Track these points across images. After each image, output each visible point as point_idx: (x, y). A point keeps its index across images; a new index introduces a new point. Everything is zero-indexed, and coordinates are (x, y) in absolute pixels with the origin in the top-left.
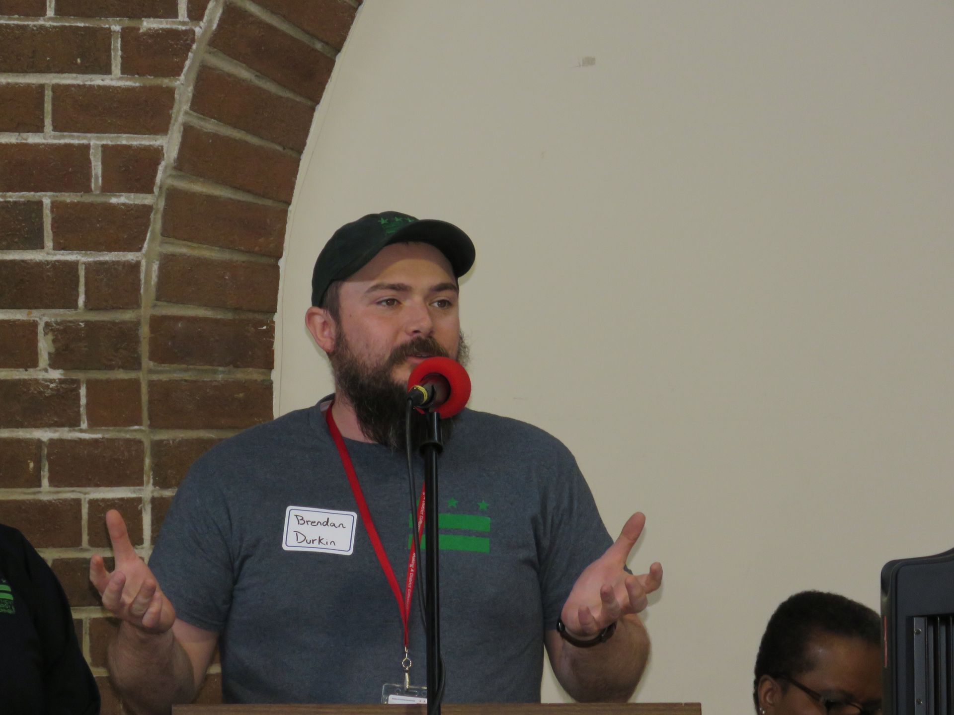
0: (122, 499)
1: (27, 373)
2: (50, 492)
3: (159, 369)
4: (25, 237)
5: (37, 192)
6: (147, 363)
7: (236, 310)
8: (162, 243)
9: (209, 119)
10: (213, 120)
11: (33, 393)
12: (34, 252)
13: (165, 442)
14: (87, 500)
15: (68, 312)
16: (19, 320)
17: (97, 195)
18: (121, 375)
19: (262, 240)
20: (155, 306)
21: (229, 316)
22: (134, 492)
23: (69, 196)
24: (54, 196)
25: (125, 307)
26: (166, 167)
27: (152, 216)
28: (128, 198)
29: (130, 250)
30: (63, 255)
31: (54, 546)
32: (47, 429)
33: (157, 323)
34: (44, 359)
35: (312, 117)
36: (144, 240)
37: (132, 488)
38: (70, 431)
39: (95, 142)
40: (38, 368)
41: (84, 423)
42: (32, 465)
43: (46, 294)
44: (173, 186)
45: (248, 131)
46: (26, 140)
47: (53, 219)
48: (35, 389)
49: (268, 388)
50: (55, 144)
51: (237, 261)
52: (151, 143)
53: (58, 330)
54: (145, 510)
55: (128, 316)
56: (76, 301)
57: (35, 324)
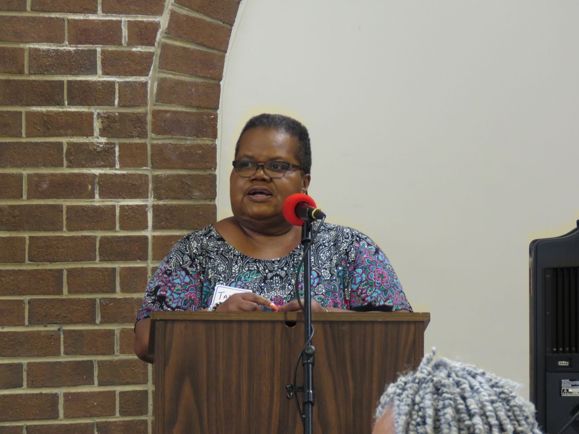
0: (137, 205)
1: (88, 139)
2: (99, 201)
3: (157, 137)
4: (88, 69)
5: (94, 45)
6: (150, 134)
7: (198, 107)
8: (159, 72)
9: (184, 7)
10: (186, 8)
11: (91, 150)
12: (92, 76)
13: (160, 176)
14: (119, 205)
15: (110, 108)
16: (84, 111)
17: (125, 47)
18: (137, 141)
19: (211, 71)
20: (155, 105)
21: (194, 110)
22: (144, 201)
23: (111, 47)
24: (102, 47)
25: (139, 106)
26: (161, 33)
27: (154, 57)
28: (142, 48)
29: (143, 76)
30: (107, 78)
31: (101, 229)
32: (98, 168)
33: (155, 114)
34: (97, 132)
35: (238, 6)
36: (150, 70)
37: (142, 199)
38: (110, 169)
39: (124, 19)
40: (93, 137)
41: (117, 165)
42: (90, 187)
43: (98, 98)
44: (165, 42)
45: (205, 14)
46: (88, 17)
47: (102, 59)
48: (92, 148)
49: (214, 149)
50: (103, 20)
51: (198, 82)
52: (154, 20)
53: (104, 117)
54: (149, 210)
55: (141, 110)
56: (114, 102)
57: (92, 114)
